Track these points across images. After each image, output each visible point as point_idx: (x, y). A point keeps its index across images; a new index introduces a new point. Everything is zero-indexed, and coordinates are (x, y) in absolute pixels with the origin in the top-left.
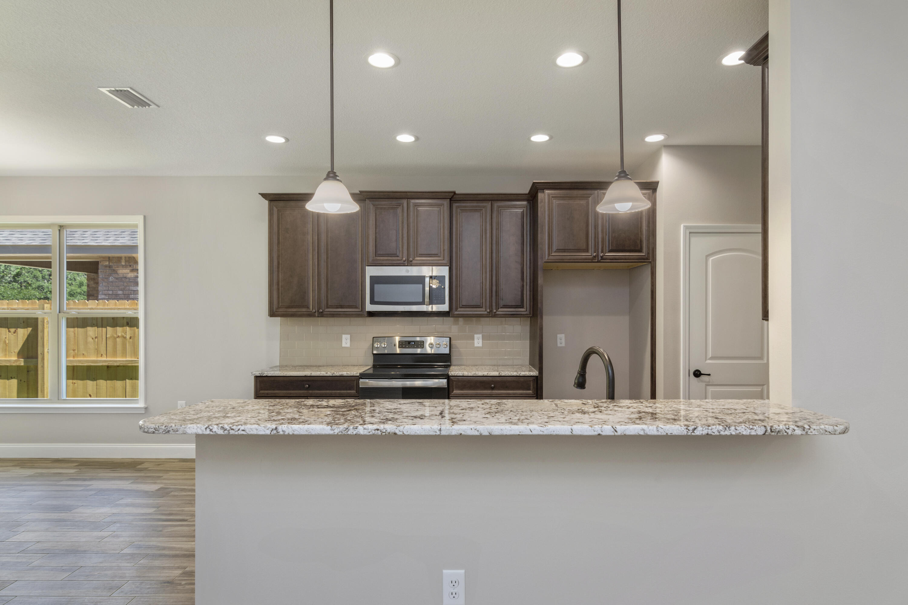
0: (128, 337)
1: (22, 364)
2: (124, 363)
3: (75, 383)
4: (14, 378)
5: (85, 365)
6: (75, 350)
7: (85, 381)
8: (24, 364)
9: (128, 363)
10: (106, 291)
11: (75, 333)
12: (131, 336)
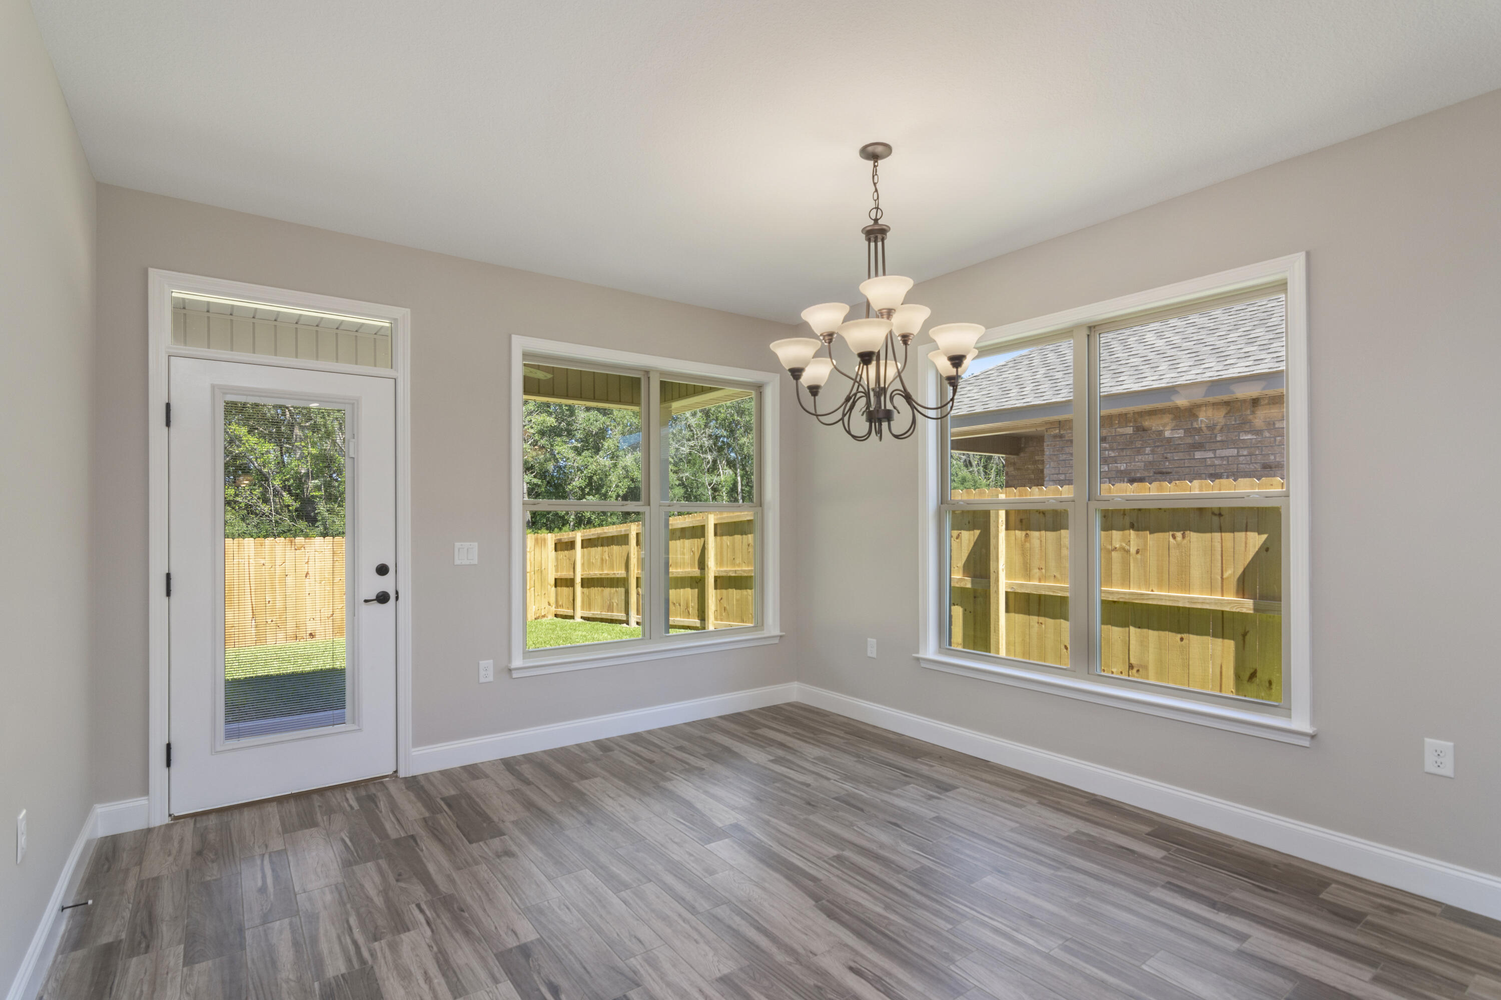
0: (1133, 550)
1: (969, 586)
2: (1127, 597)
3: (1041, 623)
4: (957, 605)
5: (1059, 595)
6: (1042, 569)
7: (1058, 621)
8: (972, 586)
9: (1136, 597)
10: (1055, 476)
11: (1041, 541)
12: (1138, 549)
